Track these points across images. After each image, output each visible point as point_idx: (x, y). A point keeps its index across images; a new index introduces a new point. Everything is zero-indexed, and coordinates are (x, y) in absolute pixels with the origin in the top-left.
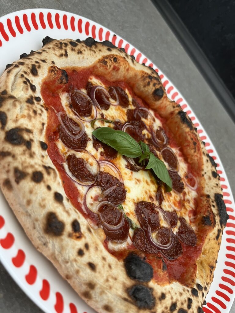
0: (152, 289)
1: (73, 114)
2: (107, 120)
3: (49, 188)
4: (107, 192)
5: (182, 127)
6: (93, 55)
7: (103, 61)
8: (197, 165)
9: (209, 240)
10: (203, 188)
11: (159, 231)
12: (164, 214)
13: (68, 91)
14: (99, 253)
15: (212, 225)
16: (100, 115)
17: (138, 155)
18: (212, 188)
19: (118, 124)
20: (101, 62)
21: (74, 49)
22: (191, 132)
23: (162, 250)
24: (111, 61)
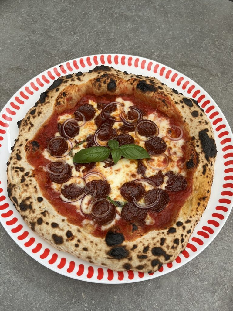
0: (125, 246)
2: (82, 142)
3: (47, 223)
4: (95, 194)
5: (147, 96)
6: (49, 106)
9: (197, 178)
10: (188, 132)
11: (145, 197)
12: (148, 182)
13: (46, 147)
14: (87, 240)
15: (195, 166)
16: (74, 143)
18: (196, 128)
19: (89, 139)
20: (56, 105)
21: (35, 116)
22: (156, 94)
23: (148, 209)
24: (62, 98)
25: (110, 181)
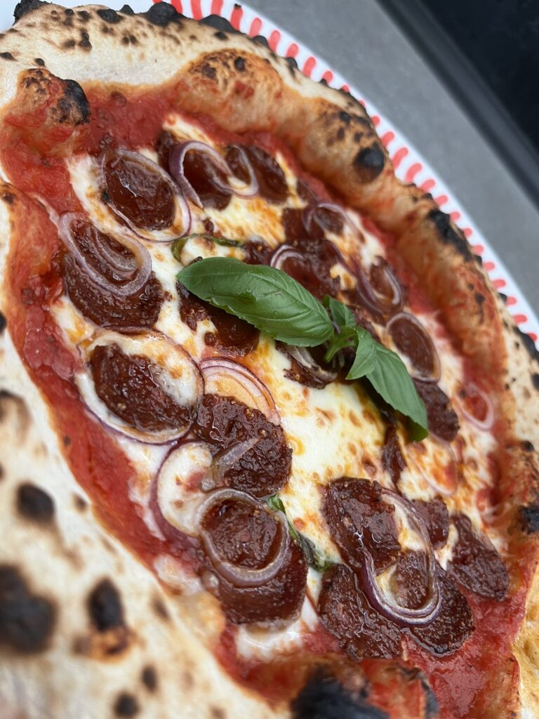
1: (115, 222)
2: (223, 238)
4: (231, 458)
5: (442, 255)
6: (172, 50)
7: (205, 68)
8: (489, 359)
10: (509, 422)
11: (397, 567)
12: (408, 512)
13: (95, 153)
16: (200, 224)
17: (321, 339)
19: (256, 249)
20: (196, 70)
21: (112, 29)
22: (465, 267)
23: (411, 626)
24: (228, 67)
25: (293, 438)
